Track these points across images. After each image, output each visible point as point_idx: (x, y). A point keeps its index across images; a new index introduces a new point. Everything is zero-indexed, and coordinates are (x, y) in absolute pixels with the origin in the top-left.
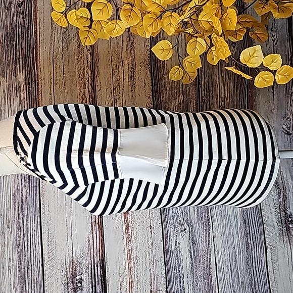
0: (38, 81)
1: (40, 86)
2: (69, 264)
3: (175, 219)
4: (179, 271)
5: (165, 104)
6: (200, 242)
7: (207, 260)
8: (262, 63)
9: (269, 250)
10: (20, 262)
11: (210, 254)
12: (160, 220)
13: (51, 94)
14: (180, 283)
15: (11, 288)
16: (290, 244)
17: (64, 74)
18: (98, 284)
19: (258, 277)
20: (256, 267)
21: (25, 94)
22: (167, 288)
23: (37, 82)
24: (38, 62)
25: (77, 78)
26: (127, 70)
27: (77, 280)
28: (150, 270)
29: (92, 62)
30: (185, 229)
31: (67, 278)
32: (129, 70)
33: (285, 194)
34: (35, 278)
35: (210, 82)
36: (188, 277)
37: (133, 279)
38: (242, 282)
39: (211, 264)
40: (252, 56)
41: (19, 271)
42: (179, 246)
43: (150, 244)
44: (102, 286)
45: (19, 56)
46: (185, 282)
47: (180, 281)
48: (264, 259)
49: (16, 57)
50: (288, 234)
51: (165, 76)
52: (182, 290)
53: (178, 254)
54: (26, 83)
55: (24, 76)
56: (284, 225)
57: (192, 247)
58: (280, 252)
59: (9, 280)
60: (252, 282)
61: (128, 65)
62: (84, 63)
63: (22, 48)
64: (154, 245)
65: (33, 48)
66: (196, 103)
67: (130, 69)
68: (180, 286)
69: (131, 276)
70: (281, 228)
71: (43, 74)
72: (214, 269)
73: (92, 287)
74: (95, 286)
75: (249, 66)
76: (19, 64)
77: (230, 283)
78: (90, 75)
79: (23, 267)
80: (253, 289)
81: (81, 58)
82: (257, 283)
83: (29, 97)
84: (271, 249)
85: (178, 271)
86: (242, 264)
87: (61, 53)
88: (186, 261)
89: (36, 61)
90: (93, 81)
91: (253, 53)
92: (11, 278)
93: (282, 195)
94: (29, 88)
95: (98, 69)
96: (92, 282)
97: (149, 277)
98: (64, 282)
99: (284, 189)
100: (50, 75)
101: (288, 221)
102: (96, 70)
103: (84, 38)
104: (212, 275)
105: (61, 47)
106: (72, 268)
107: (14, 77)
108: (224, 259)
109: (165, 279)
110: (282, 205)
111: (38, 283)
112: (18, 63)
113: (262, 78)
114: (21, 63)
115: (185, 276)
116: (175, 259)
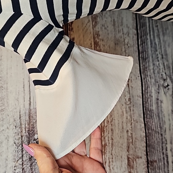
2: (25, 118)
3: (156, 72)
4: (162, 135)
12: (139, 72)
14: (163, 149)
22: (147, 155)
27: (35, 140)
28: (127, 131)
30: (168, 85)
31: (22, 137)
37: (107, 141)
42: (161, 105)
43: (127, 100)
46: (169, 149)
47: (163, 147)
52: (165, 158)
53: (160, 114)
64: (131, 101)
69: (104, 138)
85: (160, 135)
97: (126, 141)
98: (17, 142)
106: (29, 124)
109: (145, 145)
115: (168, 142)
116: (156, 120)
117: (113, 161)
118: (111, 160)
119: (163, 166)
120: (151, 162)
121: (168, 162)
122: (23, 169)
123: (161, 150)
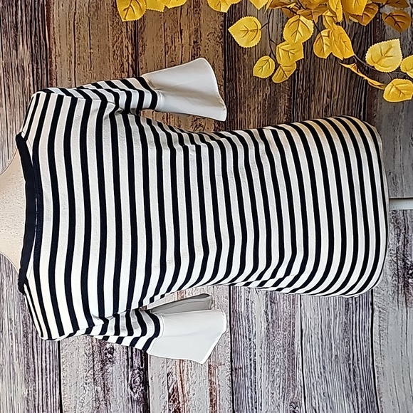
0: (51, 58)
1: (54, 67)
4: (250, 339)
5: (243, 100)
6: (281, 301)
7: (290, 326)
8: (399, 67)
9: (376, 314)
10: (26, 324)
11: (294, 318)
13: (70, 80)
14: (250, 355)
15: (13, 360)
16: (407, 306)
17: (90, 49)
18: (136, 355)
19: (359, 349)
20: (356, 336)
21: (31, 79)
22: (231, 361)
23: (49, 60)
24: (51, 29)
25: (111, 55)
26: (187, 45)
27: (106, 349)
29: (135, 31)
31: (93, 347)
32: (190, 45)
33: (406, 236)
34: (47, 346)
35: (312, 68)
36: (261, 348)
38: (336, 356)
39: (294, 331)
40: (385, 55)
41: (24, 336)
42: (252, 306)
44: (142, 358)
45: (22, 18)
46: (258, 355)
47: (250, 353)
48: (368, 325)
49: (16, 19)
50: (405, 293)
51: (246, 56)
52: (253, 365)
53: (250, 316)
54: (32, 61)
55: (30, 50)
56: (401, 280)
57: (269, 306)
58: (391, 316)
59: (9, 348)
60: (349, 356)
61: (190, 37)
62: (122, 32)
63: (26, 5)
65: (43, 6)
66: (289, 99)
67: (192, 44)
68: (251, 360)
70: (397, 283)
71: (58, 48)
72: (298, 337)
73: (128, 360)
74: (132, 358)
75: (377, 69)
76: (22, 31)
77: (319, 356)
78: (130, 51)
79: (30, 331)
80: (349, 364)
81: (117, 23)
82: (356, 357)
83: (38, 83)
84: (380, 311)
85: (248, 340)
86: (338, 331)
87: (87, 15)
88: (260, 326)
89: (49, 27)
90: (135, 60)
91: (386, 50)
92: (12, 346)
93: (402, 238)
94: (37, 69)
95: (142, 41)
96: (127, 353)
98: (87, 352)
99: (405, 229)
100: (70, 49)
101: (408, 274)
102: (140, 43)
103: (125, 10)
104: (296, 345)
105: (87, 5)
107: (14, 52)
108: (313, 324)
109: (229, 350)
110: (401, 251)
111: (51, 353)
112: (19, 29)
113: (397, 88)
114: (24, 28)
115: (258, 346)
116: (244, 323)
117: (191, 369)
118: (189, 368)
119: (249, 373)
120: (236, 369)
121: (255, 369)
122: (94, 379)
123: (248, 356)
